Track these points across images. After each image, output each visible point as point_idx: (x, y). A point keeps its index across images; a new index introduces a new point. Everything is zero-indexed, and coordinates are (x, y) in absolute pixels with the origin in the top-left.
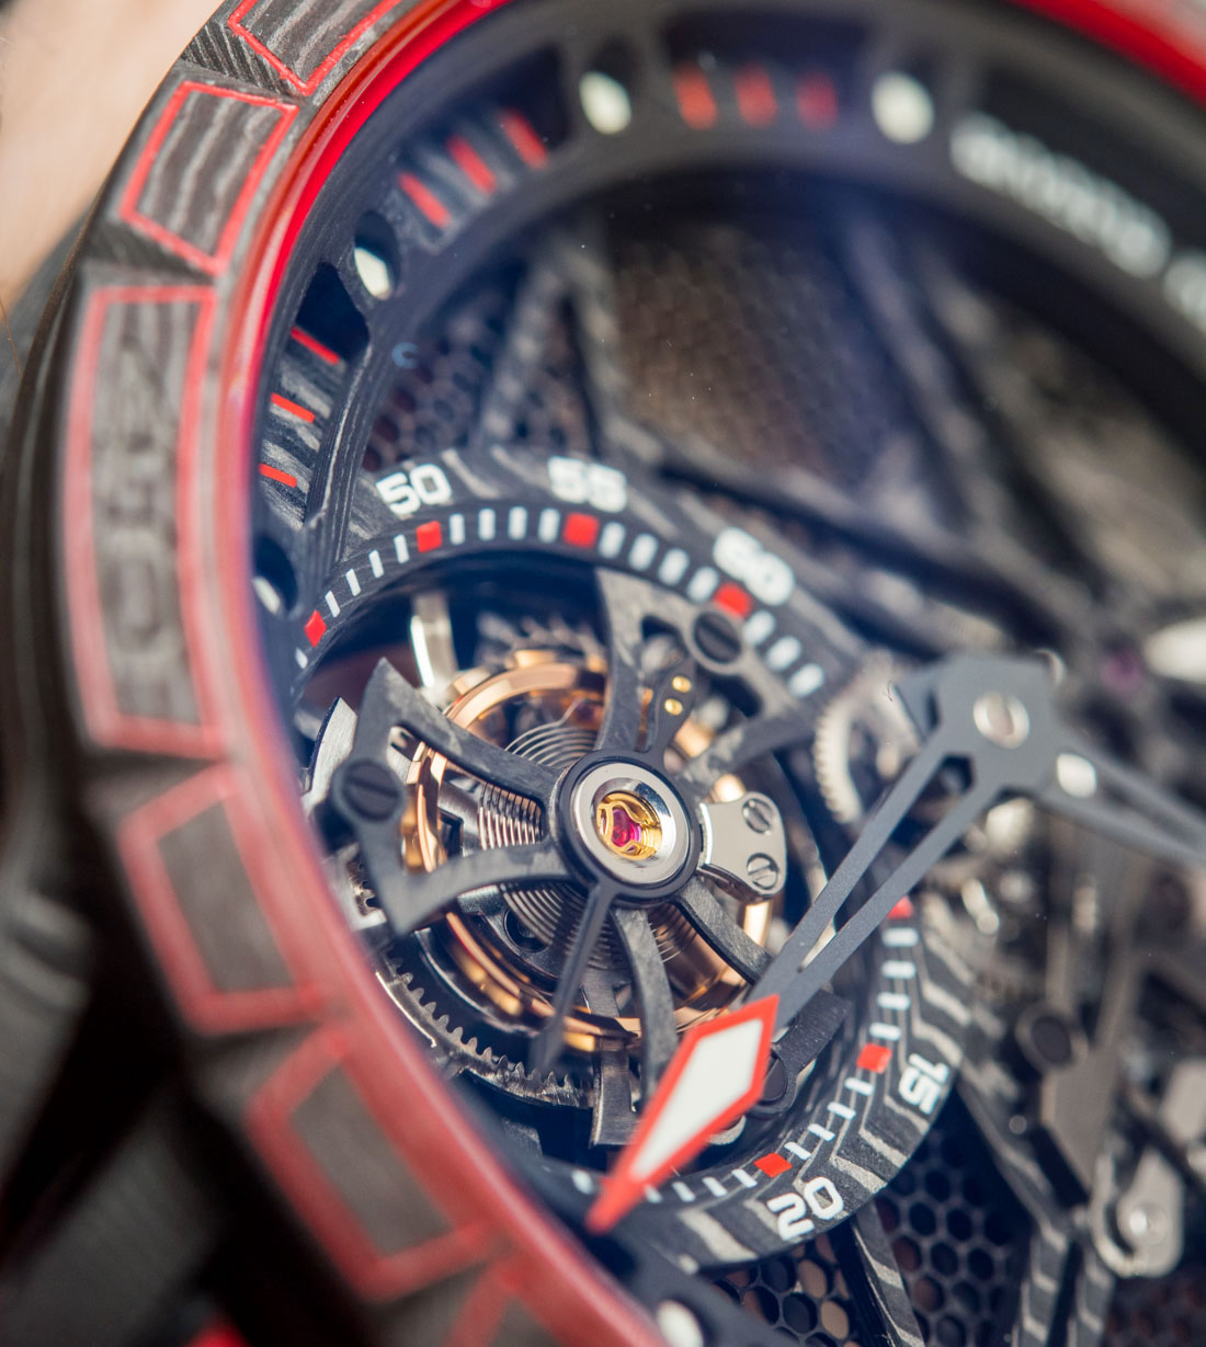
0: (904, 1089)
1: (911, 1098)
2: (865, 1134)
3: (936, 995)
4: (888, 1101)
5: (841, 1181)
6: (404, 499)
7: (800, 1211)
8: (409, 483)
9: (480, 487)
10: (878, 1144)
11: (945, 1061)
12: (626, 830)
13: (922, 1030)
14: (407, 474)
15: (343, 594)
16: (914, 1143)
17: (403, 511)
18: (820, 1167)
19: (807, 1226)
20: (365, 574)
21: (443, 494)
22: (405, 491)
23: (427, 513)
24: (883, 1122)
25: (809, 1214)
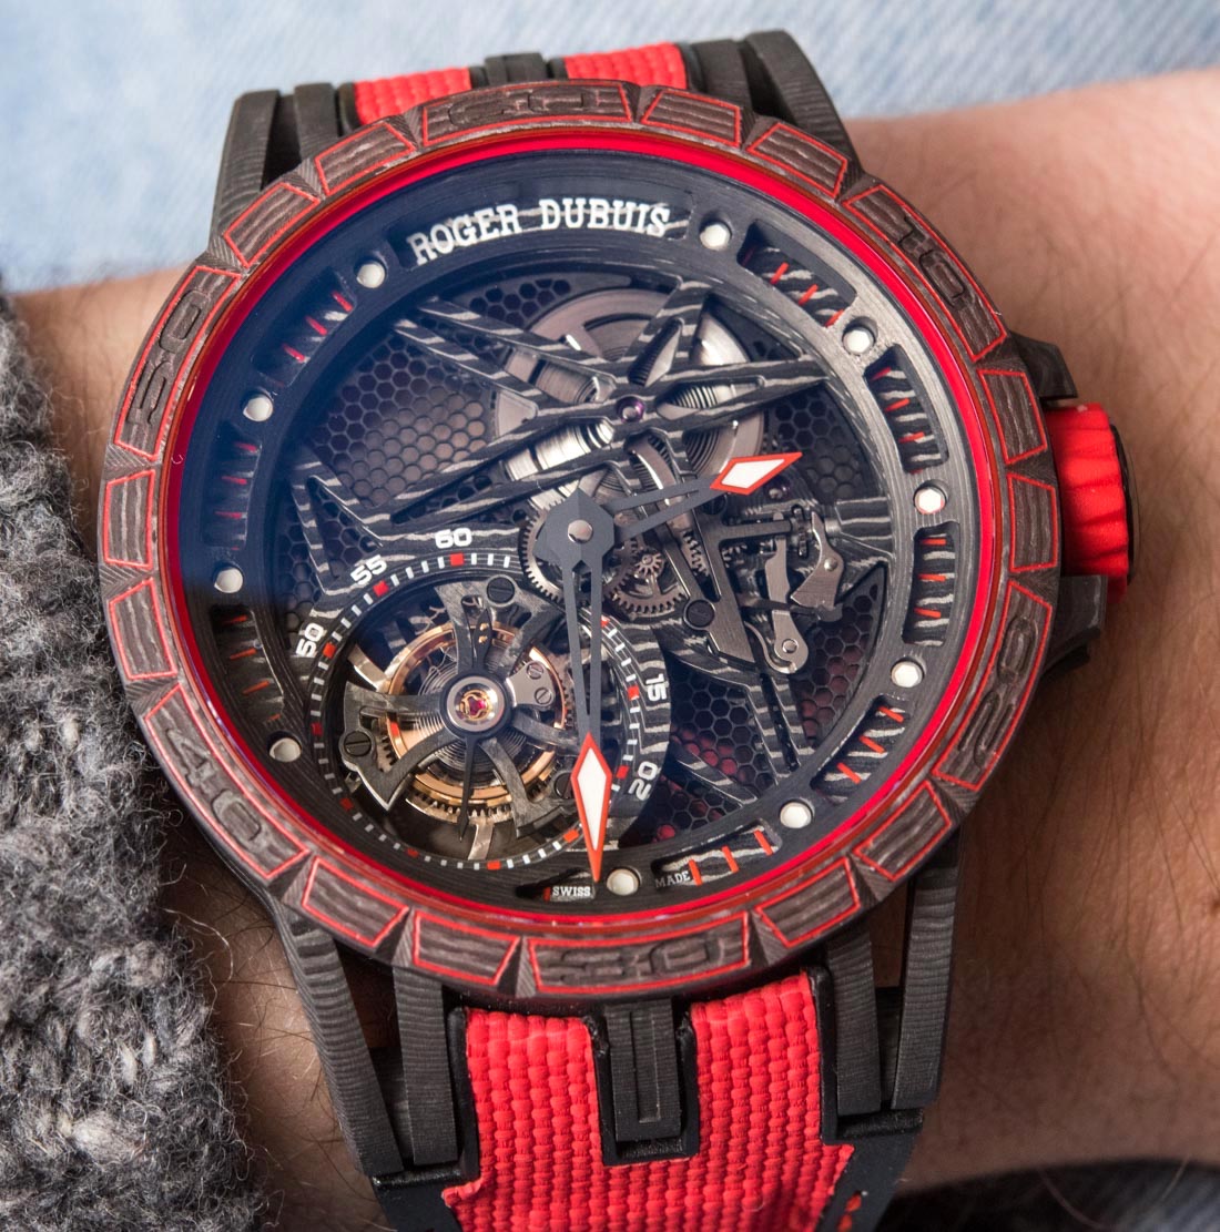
0: (651, 698)
1: (657, 698)
2: (648, 730)
3: (640, 647)
4: (648, 708)
5: (649, 758)
6: (310, 648)
7: (642, 783)
8: (307, 640)
9: (332, 615)
10: (655, 730)
11: (660, 671)
12: (476, 707)
13: (643, 667)
14: (303, 637)
15: (316, 705)
16: (668, 715)
17: (312, 654)
18: (640, 759)
19: (649, 787)
20: (319, 690)
21: (321, 632)
22: (308, 644)
23: (321, 645)
24: (652, 720)
25: (646, 782)
